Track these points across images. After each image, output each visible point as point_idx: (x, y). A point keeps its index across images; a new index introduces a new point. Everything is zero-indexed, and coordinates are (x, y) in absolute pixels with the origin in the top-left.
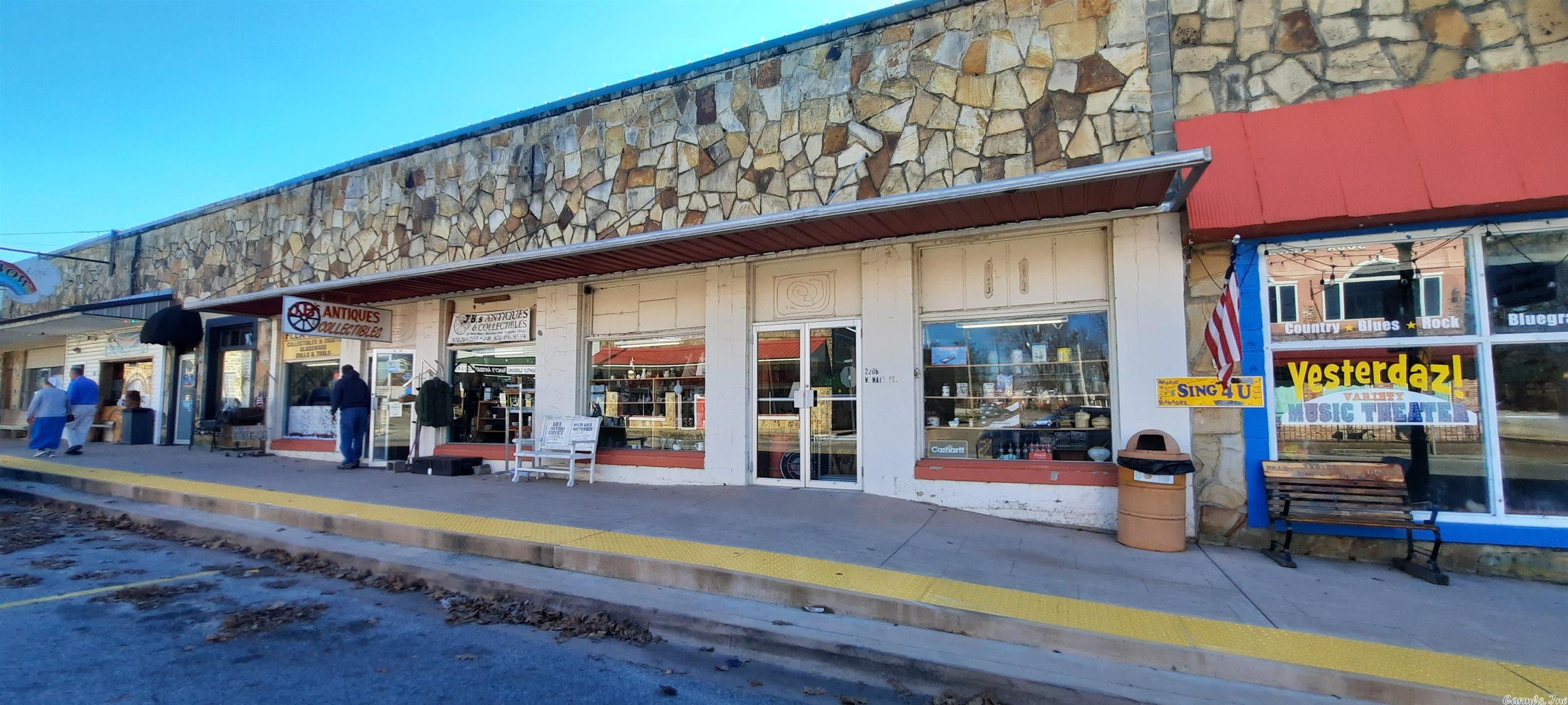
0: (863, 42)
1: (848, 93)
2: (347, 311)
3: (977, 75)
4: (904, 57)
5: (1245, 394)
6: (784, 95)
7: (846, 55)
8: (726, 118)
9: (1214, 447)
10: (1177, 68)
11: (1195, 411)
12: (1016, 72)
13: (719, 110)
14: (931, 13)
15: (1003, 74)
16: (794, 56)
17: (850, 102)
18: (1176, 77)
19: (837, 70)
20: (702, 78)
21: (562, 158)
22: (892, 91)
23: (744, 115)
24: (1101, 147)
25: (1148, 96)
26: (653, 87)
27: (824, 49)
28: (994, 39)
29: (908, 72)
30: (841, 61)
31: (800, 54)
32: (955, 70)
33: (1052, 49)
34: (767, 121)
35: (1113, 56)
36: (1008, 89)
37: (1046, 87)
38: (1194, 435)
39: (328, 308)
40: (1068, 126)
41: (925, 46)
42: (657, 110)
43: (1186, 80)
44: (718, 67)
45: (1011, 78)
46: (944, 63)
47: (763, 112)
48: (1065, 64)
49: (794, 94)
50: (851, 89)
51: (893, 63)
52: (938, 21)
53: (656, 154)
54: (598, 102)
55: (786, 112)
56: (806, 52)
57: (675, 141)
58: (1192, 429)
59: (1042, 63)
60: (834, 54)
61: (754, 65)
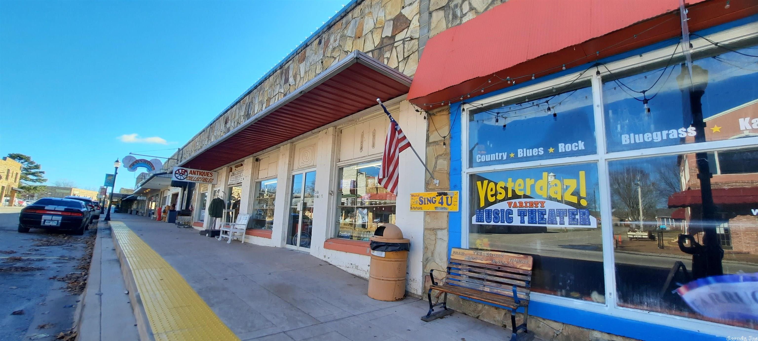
0: (328, 34)
1: (322, 59)
2: (199, 172)
3: (359, 38)
4: (338, 37)
5: (449, 203)
6: (306, 64)
7: (323, 41)
8: (291, 80)
9: (433, 237)
10: (431, 10)
11: (427, 213)
12: (372, 32)
13: (290, 76)
14: (348, 13)
15: (367, 34)
16: (310, 46)
17: (322, 62)
18: (430, 13)
19: (320, 49)
20: (287, 64)
21: (255, 106)
22: (334, 54)
23: (295, 77)
24: (399, 62)
25: (418, 28)
26: (276, 71)
27: (318, 40)
28: (366, 17)
29: (339, 44)
30: (321, 45)
31: (311, 45)
32: (352, 38)
33: (385, 16)
34: (301, 78)
35: (407, 12)
36: (368, 42)
37: (381, 37)
38: (425, 229)
39: (191, 171)
40: (387, 55)
41: (345, 29)
42: (276, 81)
43: (434, 14)
44: (291, 58)
45: (370, 36)
46: (350, 36)
47: (300, 75)
48: (388, 22)
49: (308, 64)
50: (323, 57)
51: (335, 41)
52: (350, 15)
53: (274, 99)
54: (264, 81)
55: (306, 72)
56: (313, 44)
57: (279, 92)
58: (425, 226)
59: (380, 24)
60: (320, 43)
61: (300, 54)
